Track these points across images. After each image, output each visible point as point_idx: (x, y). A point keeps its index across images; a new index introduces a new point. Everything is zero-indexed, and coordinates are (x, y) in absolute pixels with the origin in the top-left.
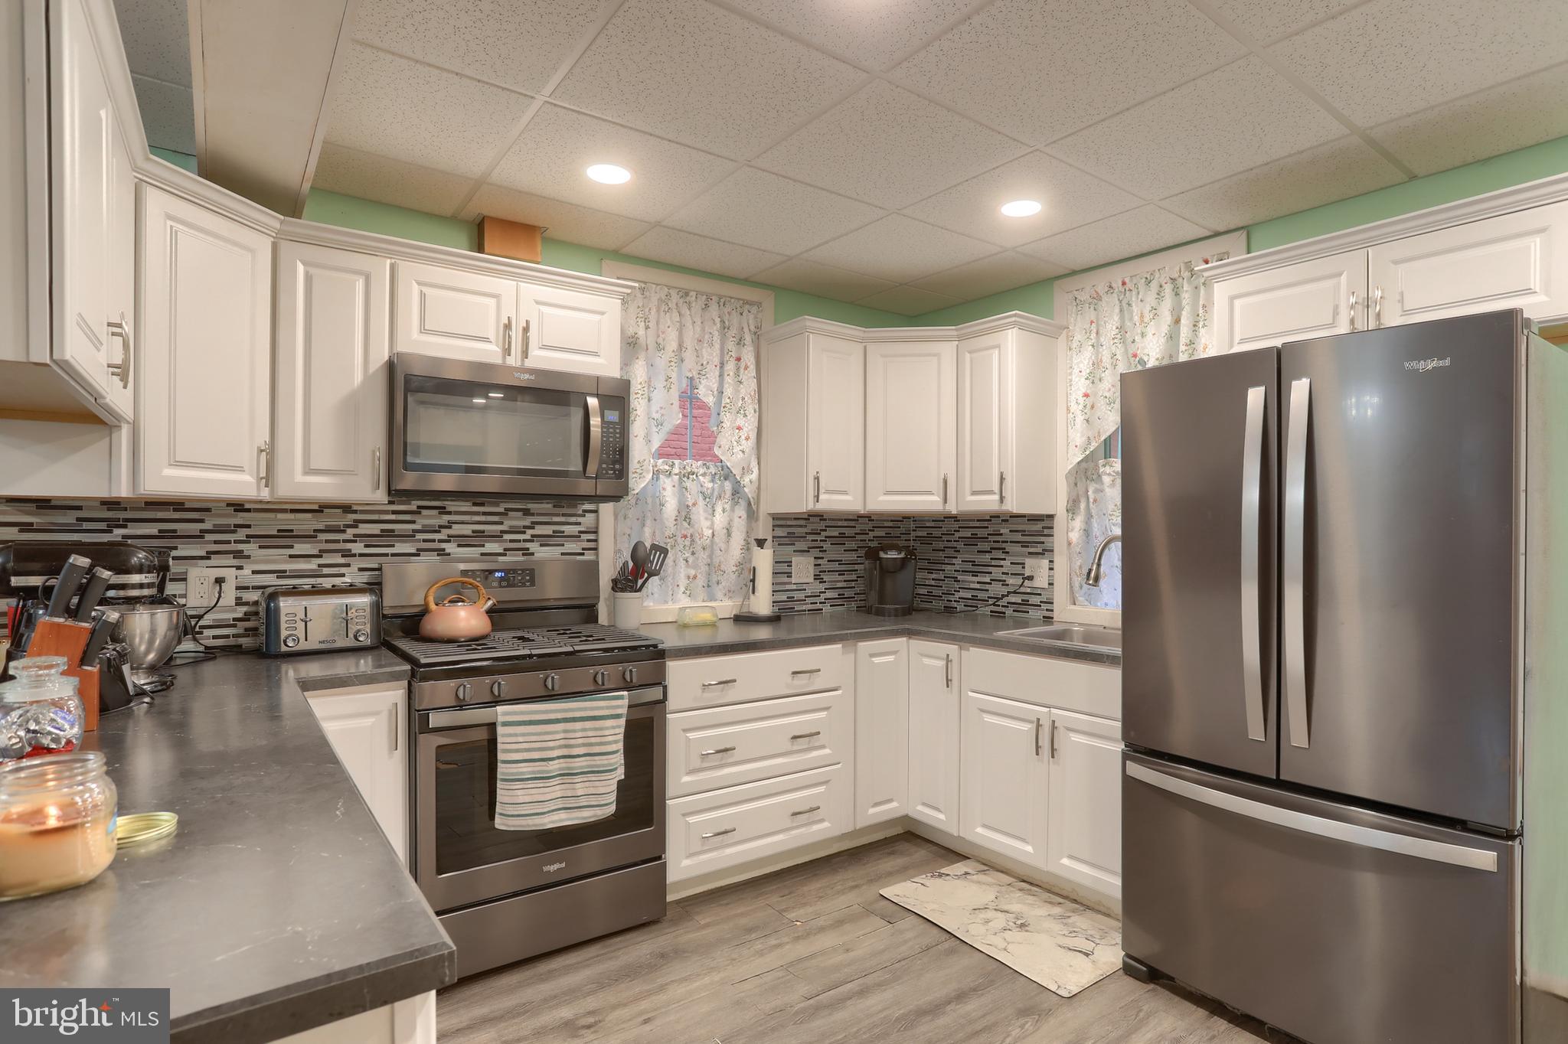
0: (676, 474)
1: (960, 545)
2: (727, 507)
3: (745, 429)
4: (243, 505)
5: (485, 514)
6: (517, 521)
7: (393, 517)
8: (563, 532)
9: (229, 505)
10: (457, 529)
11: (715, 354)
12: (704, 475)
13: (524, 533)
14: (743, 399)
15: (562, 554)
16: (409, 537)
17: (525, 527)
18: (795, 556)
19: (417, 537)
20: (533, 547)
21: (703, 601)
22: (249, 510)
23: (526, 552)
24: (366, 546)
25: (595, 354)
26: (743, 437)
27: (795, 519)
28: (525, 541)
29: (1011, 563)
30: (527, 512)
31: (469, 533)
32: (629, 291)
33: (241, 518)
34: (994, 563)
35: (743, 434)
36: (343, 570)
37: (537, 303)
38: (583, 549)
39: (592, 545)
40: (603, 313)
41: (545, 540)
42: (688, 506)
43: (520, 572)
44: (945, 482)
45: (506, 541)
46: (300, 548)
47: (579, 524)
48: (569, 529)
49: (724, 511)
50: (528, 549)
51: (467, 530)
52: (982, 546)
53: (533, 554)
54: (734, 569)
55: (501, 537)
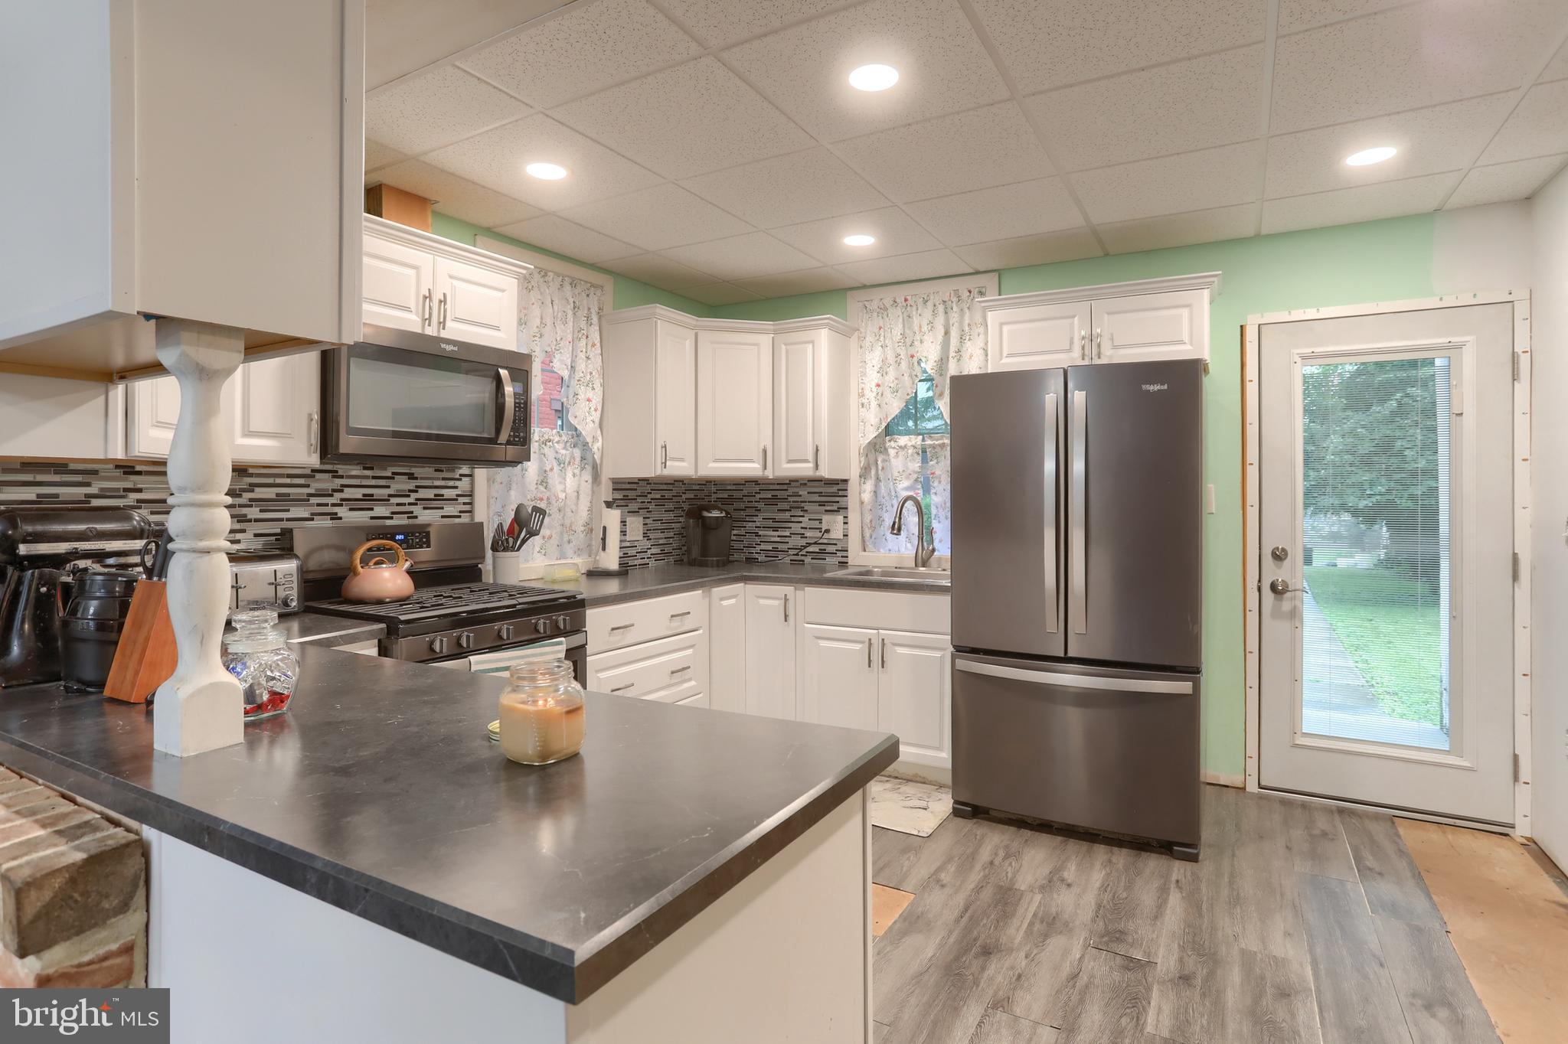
0: (536, 441)
1: (761, 505)
2: (577, 471)
3: (594, 401)
4: (133, 467)
5: (374, 478)
6: (401, 484)
7: (288, 481)
8: (443, 495)
9: (117, 467)
10: (349, 493)
11: (568, 331)
12: (558, 442)
13: (409, 496)
14: (591, 373)
15: (443, 517)
16: (303, 501)
17: (410, 491)
18: (629, 516)
19: (311, 501)
20: (417, 510)
21: (557, 559)
22: (139, 473)
23: (411, 515)
24: (261, 511)
25: (497, 328)
26: (593, 409)
27: (629, 483)
28: (410, 504)
29: (809, 520)
30: (411, 476)
31: (360, 496)
32: (524, 272)
33: (131, 482)
34: (793, 519)
35: (593, 405)
37: (451, 277)
38: (460, 512)
39: (467, 508)
40: (503, 291)
41: (427, 504)
42: (545, 471)
43: (418, 534)
44: (765, 452)
45: (392, 504)
47: (456, 487)
48: (447, 493)
49: (574, 475)
50: (412, 512)
51: (358, 493)
52: (782, 505)
53: (416, 517)
54: (582, 528)
55: (389, 500)
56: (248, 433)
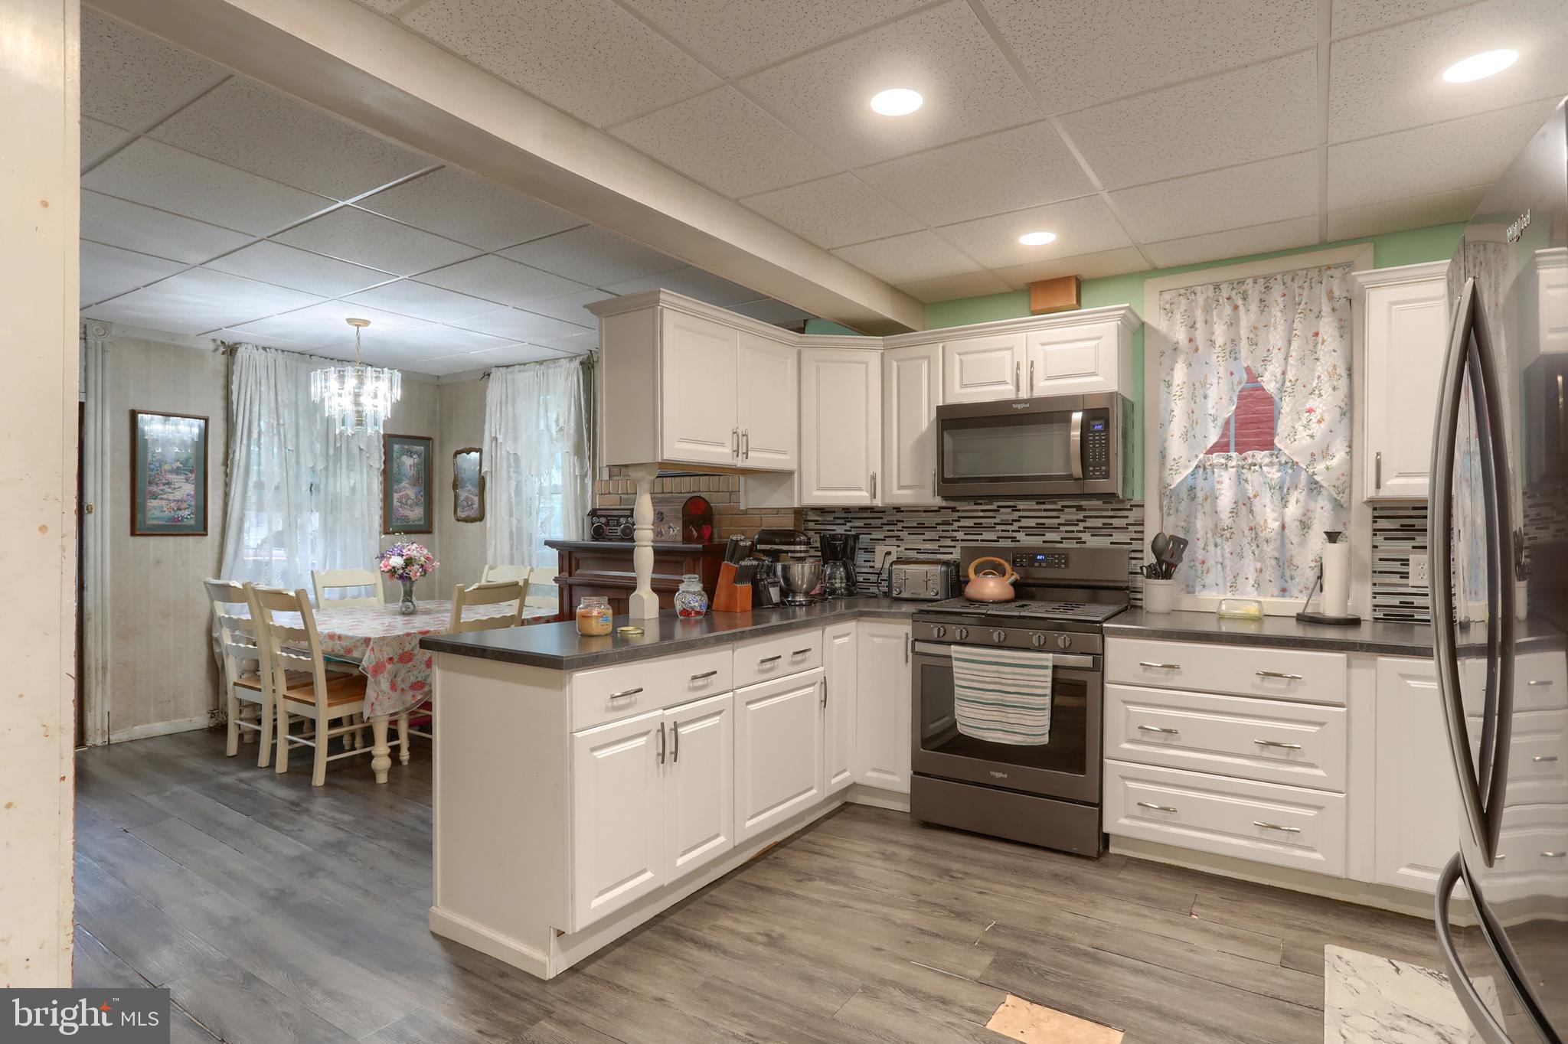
0: (1233, 467)
2: (1302, 498)
3: (1319, 411)
5: (1045, 510)
6: (1071, 515)
7: (982, 514)
8: (1112, 524)
9: (894, 508)
10: (1025, 523)
12: (1271, 464)
13: (1077, 525)
15: (1111, 543)
16: (992, 528)
17: (1077, 520)
18: (1412, 553)
19: (997, 529)
20: (1086, 537)
21: (1272, 596)
22: (903, 511)
23: (1079, 541)
25: (1093, 374)
26: (1315, 420)
27: (1414, 508)
28: (1077, 531)
31: (1034, 525)
32: (1123, 312)
33: (899, 516)
35: (1314, 417)
36: (951, 550)
38: (1131, 539)
39: (1138, 536)
40: (1100, 338)
41: (1095, 532)
42: (1249, 498)
43: (1057, 556)
45: (1062, 531)
46: (928, 535)
47: (1127, 517)
48: (1116, 522)
49: (1297, 502)
50: (1081, 538)
51: (1032, 523)
53: (1085, 542)
54: (1313, 564)
55: (1059, 528)
56: (900, 488)
